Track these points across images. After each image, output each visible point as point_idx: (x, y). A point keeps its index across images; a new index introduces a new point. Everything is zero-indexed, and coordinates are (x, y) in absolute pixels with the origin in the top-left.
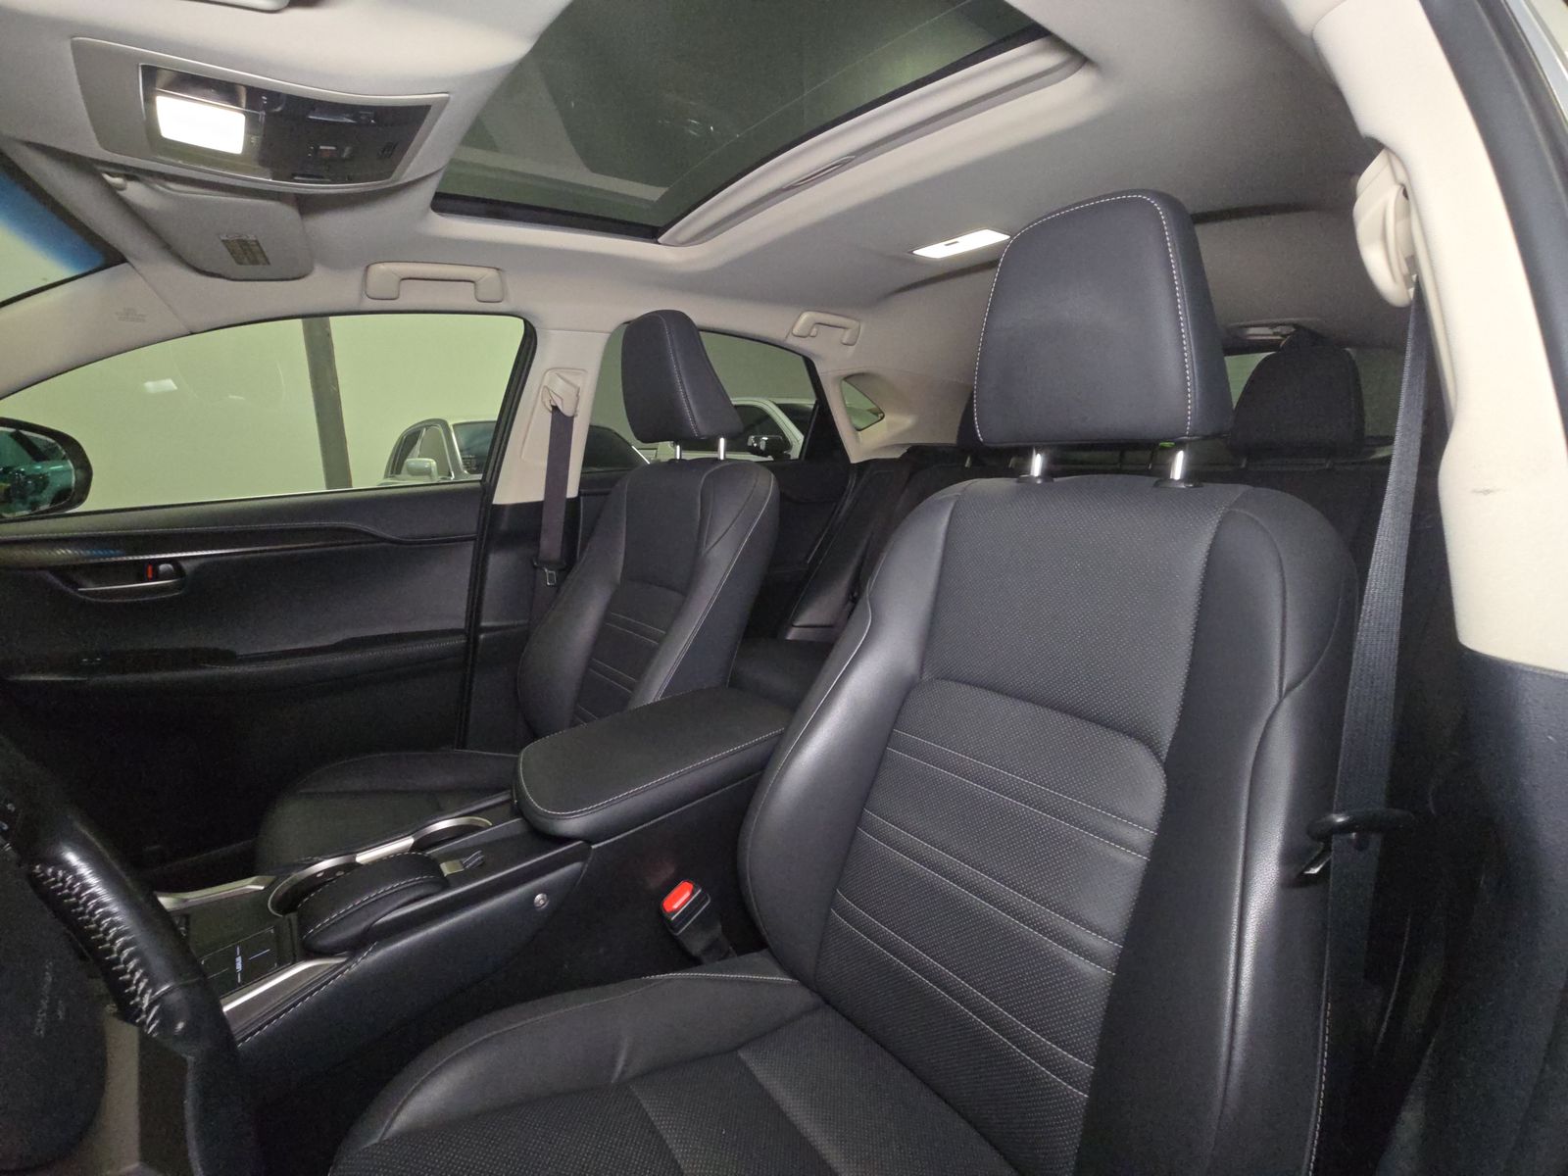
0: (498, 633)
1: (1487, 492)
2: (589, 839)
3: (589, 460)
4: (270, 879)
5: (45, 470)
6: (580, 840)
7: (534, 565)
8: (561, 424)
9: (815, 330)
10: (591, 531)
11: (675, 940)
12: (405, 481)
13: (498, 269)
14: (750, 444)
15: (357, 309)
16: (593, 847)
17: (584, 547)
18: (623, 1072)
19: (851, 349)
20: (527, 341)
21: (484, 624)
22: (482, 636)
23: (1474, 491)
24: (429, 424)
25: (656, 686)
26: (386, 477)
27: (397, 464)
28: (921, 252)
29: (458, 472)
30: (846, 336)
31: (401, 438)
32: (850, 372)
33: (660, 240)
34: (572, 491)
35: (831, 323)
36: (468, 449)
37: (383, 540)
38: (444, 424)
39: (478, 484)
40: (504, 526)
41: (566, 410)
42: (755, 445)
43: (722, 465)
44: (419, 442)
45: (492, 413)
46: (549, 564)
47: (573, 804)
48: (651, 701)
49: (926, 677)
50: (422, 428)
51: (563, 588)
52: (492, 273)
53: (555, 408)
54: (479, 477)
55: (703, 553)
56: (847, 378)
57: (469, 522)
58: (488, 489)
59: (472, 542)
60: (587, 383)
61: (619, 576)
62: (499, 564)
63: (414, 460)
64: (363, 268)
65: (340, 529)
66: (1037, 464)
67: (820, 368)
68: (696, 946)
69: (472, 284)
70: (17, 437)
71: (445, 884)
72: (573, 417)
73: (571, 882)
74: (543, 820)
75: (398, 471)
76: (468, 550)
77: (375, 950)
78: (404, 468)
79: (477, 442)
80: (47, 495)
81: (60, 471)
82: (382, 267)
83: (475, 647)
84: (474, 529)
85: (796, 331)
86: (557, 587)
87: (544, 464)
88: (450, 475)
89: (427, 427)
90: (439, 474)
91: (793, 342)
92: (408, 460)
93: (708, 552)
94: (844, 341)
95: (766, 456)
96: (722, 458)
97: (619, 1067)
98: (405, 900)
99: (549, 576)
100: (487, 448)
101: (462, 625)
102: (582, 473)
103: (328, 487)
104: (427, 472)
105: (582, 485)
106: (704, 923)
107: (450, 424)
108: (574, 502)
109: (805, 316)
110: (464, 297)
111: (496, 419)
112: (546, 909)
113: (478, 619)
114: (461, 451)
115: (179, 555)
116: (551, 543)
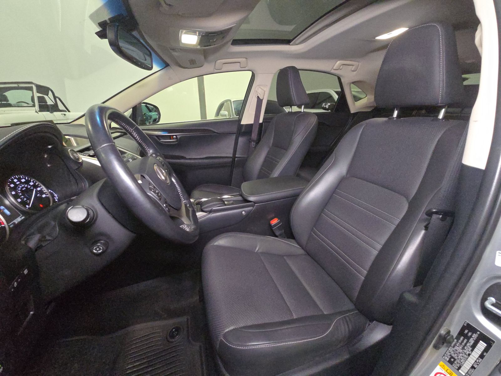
0: (240, 159)
1: (476, 121)
2: (255, 203)
3: (266, 112)
4: (195, 200)
5: (151, 114)
6: (253, 202)
7: (250, 141)
8: (259, 101)
9: (341, 67)
10: (265, 132)
11: (272, 230)
12: (220, 117)
13: (246, 58)
14: (323, 106)
15: (213, 72)
16: (256, 204)
17: (263, 136)
18: (257, 251)
19: (355, 73)
20: (252, 77)
21: (236, 156)
22: (236, 159)
23: (474, 121)
24: (227, 101)
25: (276, 173)
26: (215, 117)
27: (218, 113)
28: (378, 38)
29: (233, 115)
30: (353, 68)
31: (219, 105)
32: (354, 81)
33: (291, 44)
34: (261, 121)
35: (348, 64)
36: (236, 108)
37: (215, 132)
38: (230, 101)
39: (238, 119)
40: (243, 130)
41: (261, 98)
42: (325, 106)
43: (302, 113)
44: (224, 106)
45: (242, 98)
46: (254, 141)
47: (252, 194)
48: (275, 177)
49: (348, 176)
50: (225, 102)
51: (256, 147)
52: (244, 59)
53: (258, 97)
54: (238, 117)
55: (292, 139)
56: (353, 83)
57: (234, 129)
58: (240, 120)
59: (235, 134)
60: (267, 90)
61: (271, 145)
62: (241, 140)
63: (222, 112)
64: (215, 62)
65: (204, 129)
66: (396, 114)
67: (342, 80)
68: (277, 233)
69: (239, 64)
70: (146, 106)
71: (225, 205)
72: (263, 99)
73: (250, 211)
74: (245, 196)
75: (218, 116)
76: (234, 137)
77: (213, 214)
78: (220, 114)
79: (238, 107)
80: (152, 120)
81: (154, 114)
82: (219, 61)
83: (234, 162)
84: (236, 131)
85: (334, 68)
86: (255, 147)
87: (254, 113)
88: (231, 116)
89: (226, 102)
90: (228, 116)
91: (333, 71)
92: (221, 112)
93: (294, 138)
94: (352, 70)
95: (328, 110)
96: (302, 111)
97: (257, 249)
98: (217, 206)
99: (253, 144)
100: (240, 108)
101: (231, 156)
102: (264, 116)
103: (201, 119)
104: (225, 116)
105: (264, 119)
106: (279, 228)
107: (232, 101)
108: (262, 124)
109: (338, 62)
110: (237, 66)
111: (243, 99)
112: (245, 215)
113: (235, 155)
114: (234, 109)
115: (177, 134)
116: (254, 136)
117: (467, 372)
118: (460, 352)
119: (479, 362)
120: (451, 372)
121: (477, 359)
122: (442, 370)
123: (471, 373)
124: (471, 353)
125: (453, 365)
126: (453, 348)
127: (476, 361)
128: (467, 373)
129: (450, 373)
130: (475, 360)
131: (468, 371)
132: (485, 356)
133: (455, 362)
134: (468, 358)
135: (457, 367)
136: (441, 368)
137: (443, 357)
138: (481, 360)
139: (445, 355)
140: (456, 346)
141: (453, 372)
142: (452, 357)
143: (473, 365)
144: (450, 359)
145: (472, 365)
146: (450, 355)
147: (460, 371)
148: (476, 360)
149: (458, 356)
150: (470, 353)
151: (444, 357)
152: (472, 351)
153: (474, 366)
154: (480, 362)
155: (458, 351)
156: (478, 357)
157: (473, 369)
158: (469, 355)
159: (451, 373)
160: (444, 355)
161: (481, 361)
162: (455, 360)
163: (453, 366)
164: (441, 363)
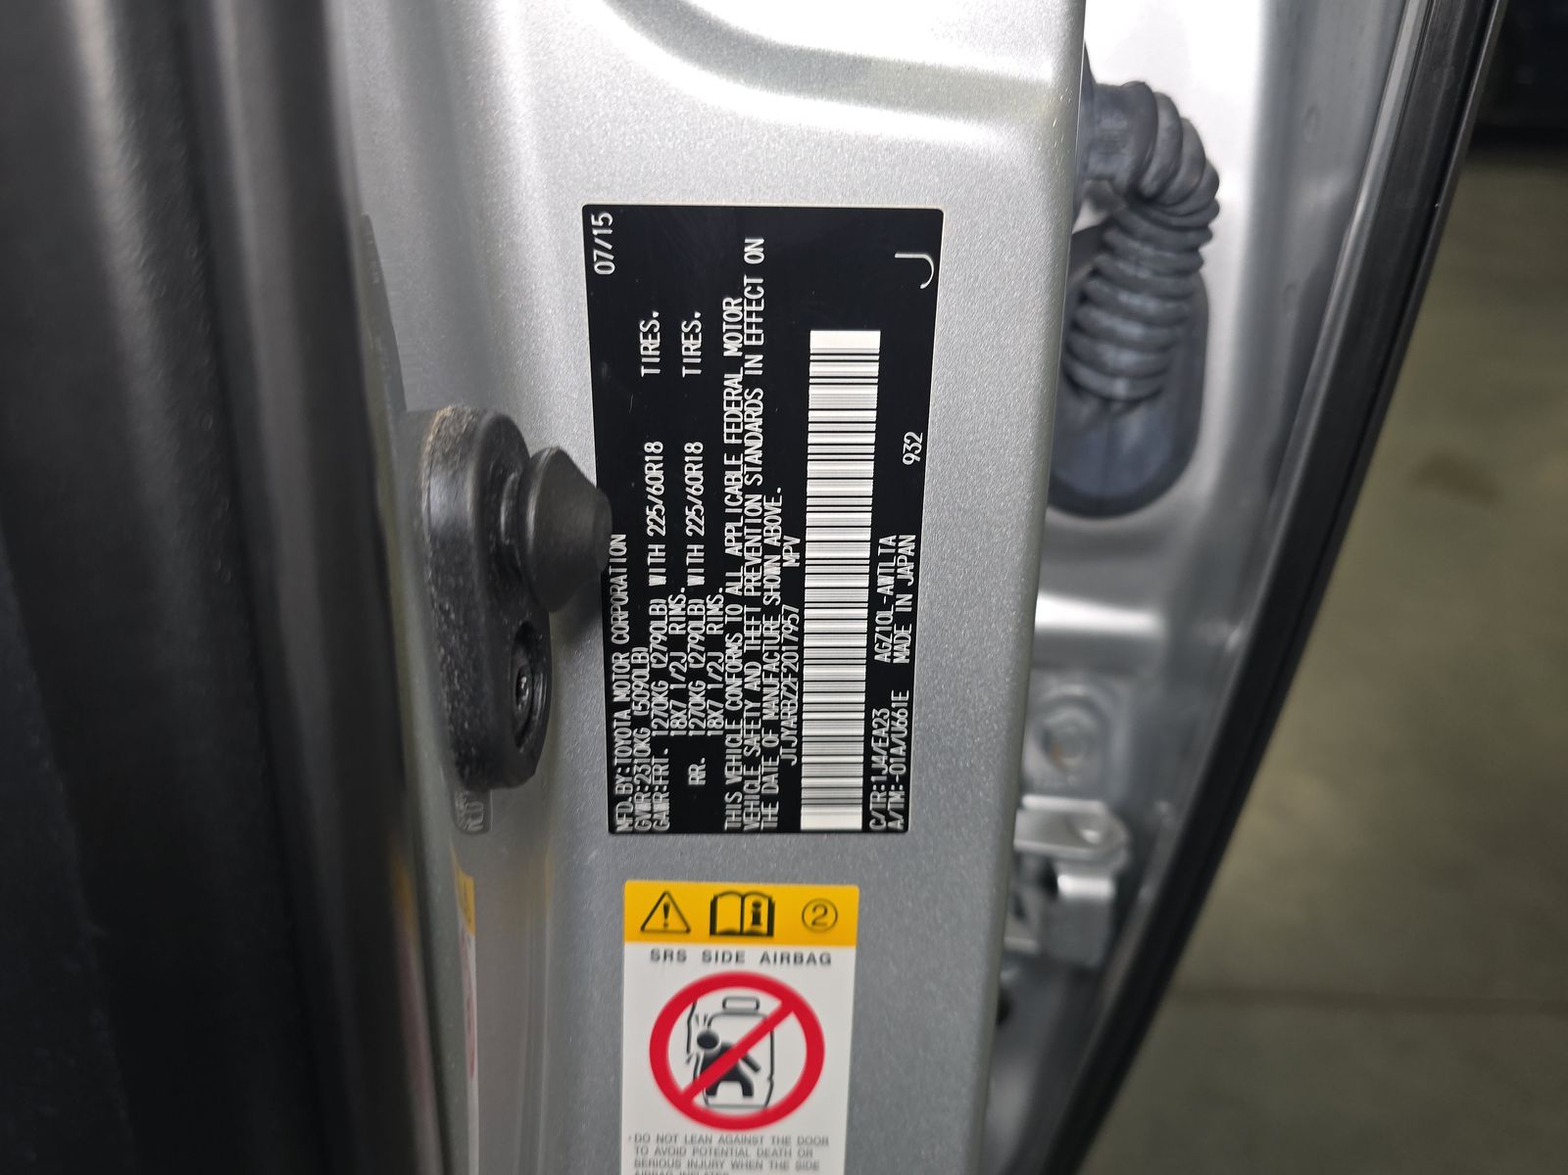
117: (869, 770)
118: (716, 630)
119: (901, 586)
120: (749, 903)
121: (875, 560)
122: (682, 957)
123: (901, 751)
124: (800, 549)
125: (731, 821)
126: (639, 654)
127: (876, 602)
128: (867, 788)
129: (748, 925)
130: (864, 595)
131: (869, 752)
132: (920, 467)
133: (732, 777)
134: (800, 634)
135: (767, 800)
136: (662, 947)
137: (612, 828)
138: (907, 544)
139: (622, 785)
140: (656, 607)
141: (771, 878)
142: (678, 750)
143: (871, 663)
144: (677, 782)
145: (861, 672)
146: (657, 745)
147: (809, 819)
148: (873, 585)
149: (717, 695)
150: (791, 560)
151: (623, 824)
152: (794, 523)
153: (883, 657)
154: (906, 571)
155: (695, 638)
156: (874, 543)
157: (898, 699)
158: (793, 583)
159: (756, 920)
160: (614, 800)
161: (915, 559)
162: (712, 750)
163: (739, 831)
164: (639, 895)
